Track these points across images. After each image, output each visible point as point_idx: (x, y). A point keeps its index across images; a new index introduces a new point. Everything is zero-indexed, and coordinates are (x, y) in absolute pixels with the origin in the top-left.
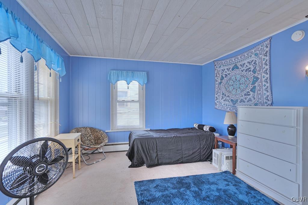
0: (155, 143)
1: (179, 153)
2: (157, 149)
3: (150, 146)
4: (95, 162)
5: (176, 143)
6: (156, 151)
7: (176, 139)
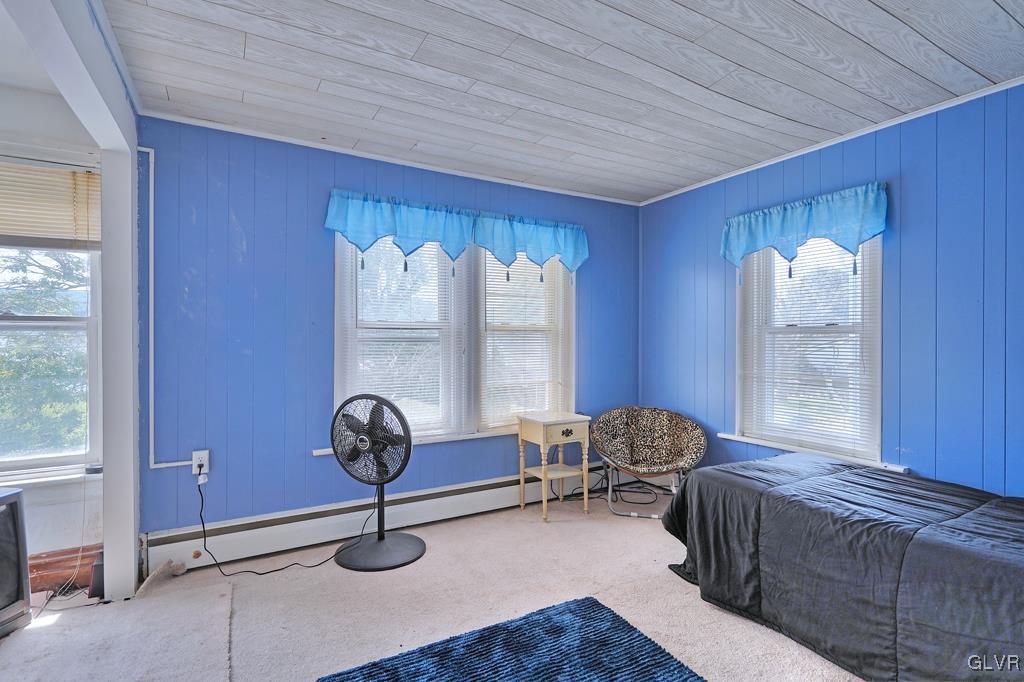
0: (753, 513)
1: (868, 621)
2: (756, 545)
3: (732, 519)
4: (636, 514)
5: (864, 555)
6: (752, 550)
7: (864, 538)
